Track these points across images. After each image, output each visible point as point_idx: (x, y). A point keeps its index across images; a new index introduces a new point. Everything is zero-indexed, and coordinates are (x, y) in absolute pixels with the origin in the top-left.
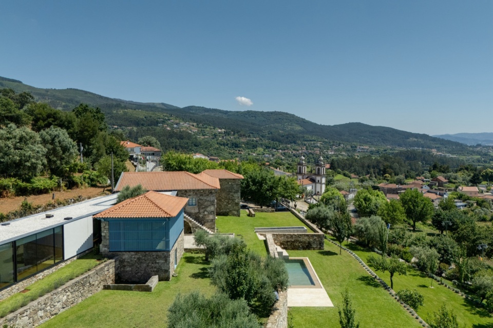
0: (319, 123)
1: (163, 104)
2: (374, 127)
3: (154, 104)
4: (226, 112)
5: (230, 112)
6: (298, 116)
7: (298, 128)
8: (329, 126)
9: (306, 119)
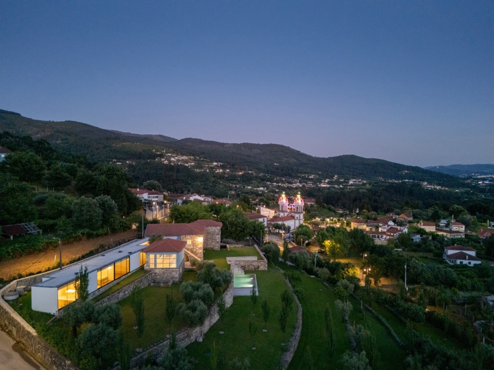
0: (314, 156)
1: (160, 136)
2: (368, 159)
3: (151, 135)
4: (223, 145)
5: (227, 144)
6: (294, 149)
7: (293, 161)
8: (324, 159)
9: (302, 152)
